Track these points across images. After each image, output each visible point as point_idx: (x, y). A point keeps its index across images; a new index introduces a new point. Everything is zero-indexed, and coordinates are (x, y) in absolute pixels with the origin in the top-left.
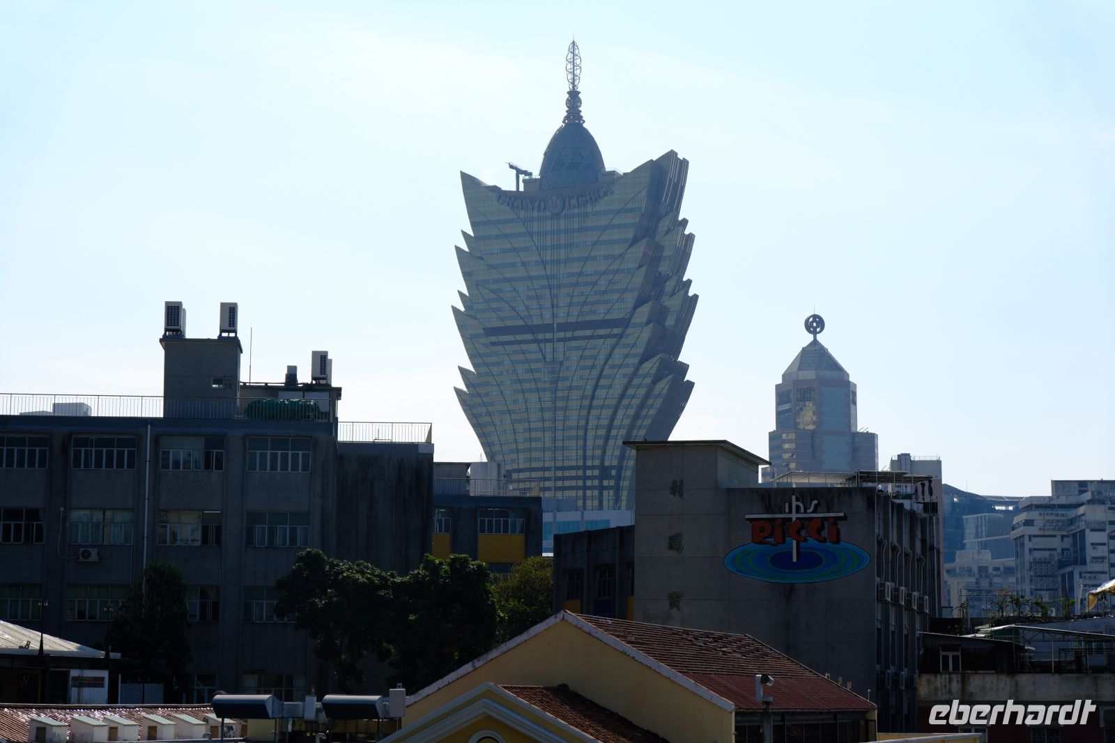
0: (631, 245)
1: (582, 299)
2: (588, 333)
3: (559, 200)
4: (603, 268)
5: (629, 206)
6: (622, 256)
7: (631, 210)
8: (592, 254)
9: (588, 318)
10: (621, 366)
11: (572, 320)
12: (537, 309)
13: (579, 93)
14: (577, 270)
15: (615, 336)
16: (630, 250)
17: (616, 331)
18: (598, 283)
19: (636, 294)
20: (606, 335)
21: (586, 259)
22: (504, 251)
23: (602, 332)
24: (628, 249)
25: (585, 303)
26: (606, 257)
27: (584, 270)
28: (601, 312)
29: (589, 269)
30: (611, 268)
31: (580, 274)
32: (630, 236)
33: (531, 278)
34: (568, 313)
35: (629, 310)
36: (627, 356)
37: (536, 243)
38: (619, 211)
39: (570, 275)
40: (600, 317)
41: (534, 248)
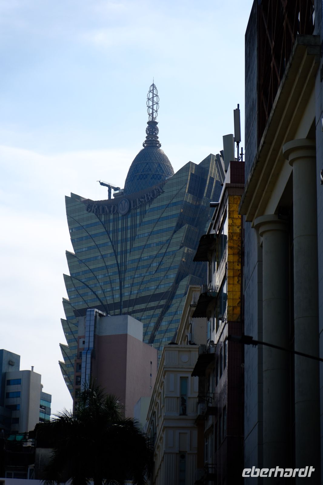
0: (175, 232)
1: (140, 280)
2: (143, 306)
3: (126, 203)
4: (155, 253)
5: (174, 201)
6: (169, 241)
7: (175, 204)
8: (149, 242)
9: (144, 294)
10: (166, 331)
11: (133, 297)
12: (110, 291)
13: (157, 123)
14: (137, 257)
15: (161, 306)
16: (175, 236)
17: (163, 302)
18: (152, 266)
19: (176, 271)
20: (155, 306)
21: (144, 247)
22: (90, 248)
23: (152, 304)
24: (172, 236)
25: (142, 283)
26: (157, 244)
27: (143, 256)
28: (152, 289)
29: (145, 255)
30: (161, 252)
31: (140, 260)
32: (174, 224)
33: (107, 267)
34: (131, 292)
35: (171, 284)
36: (170, 322)
37: (112, 239)
38: (168, 206)
39: (133, 261)
40: (151, 293)
41: (110, 244)
